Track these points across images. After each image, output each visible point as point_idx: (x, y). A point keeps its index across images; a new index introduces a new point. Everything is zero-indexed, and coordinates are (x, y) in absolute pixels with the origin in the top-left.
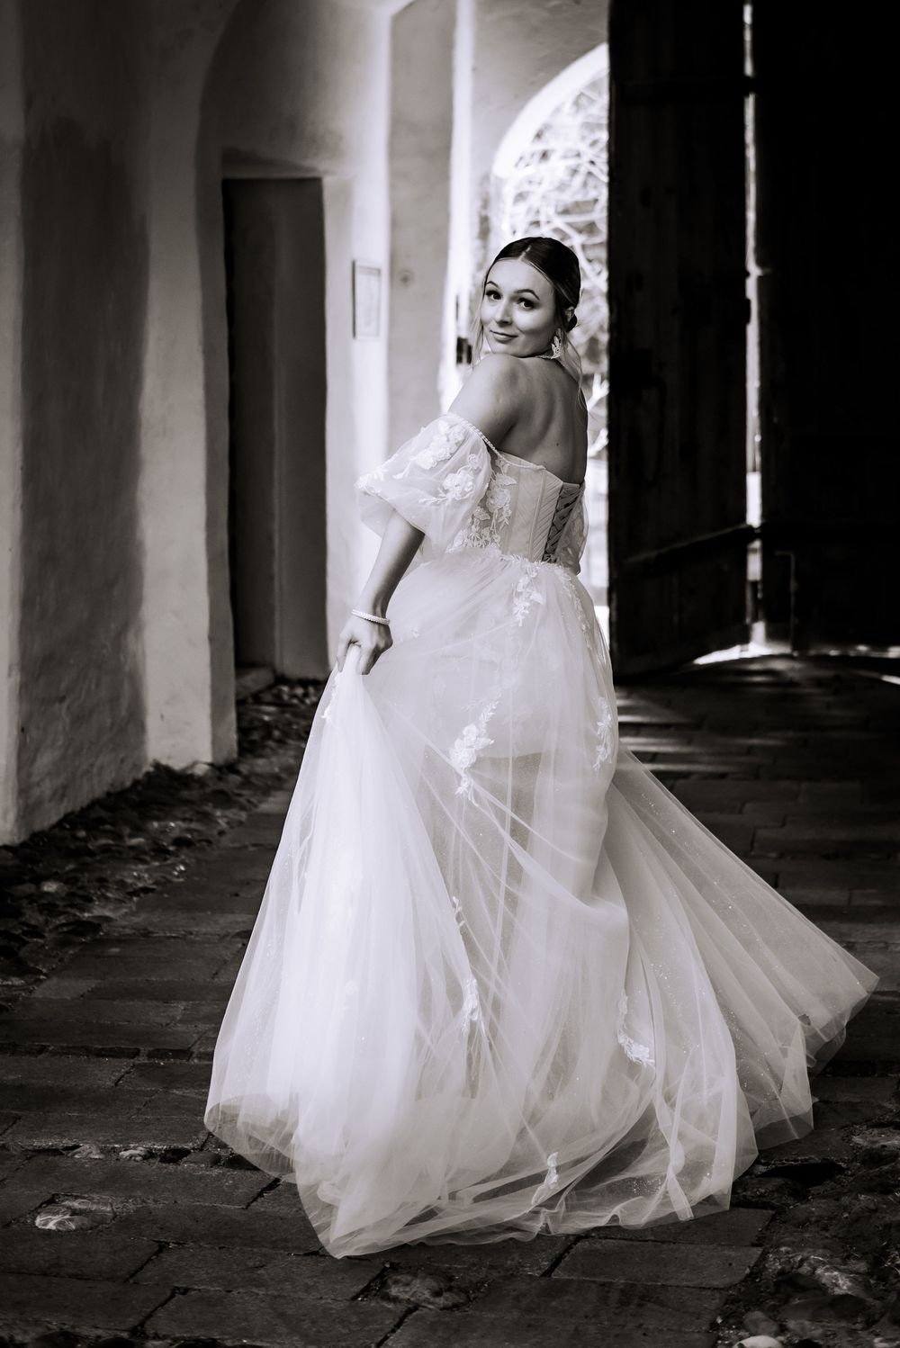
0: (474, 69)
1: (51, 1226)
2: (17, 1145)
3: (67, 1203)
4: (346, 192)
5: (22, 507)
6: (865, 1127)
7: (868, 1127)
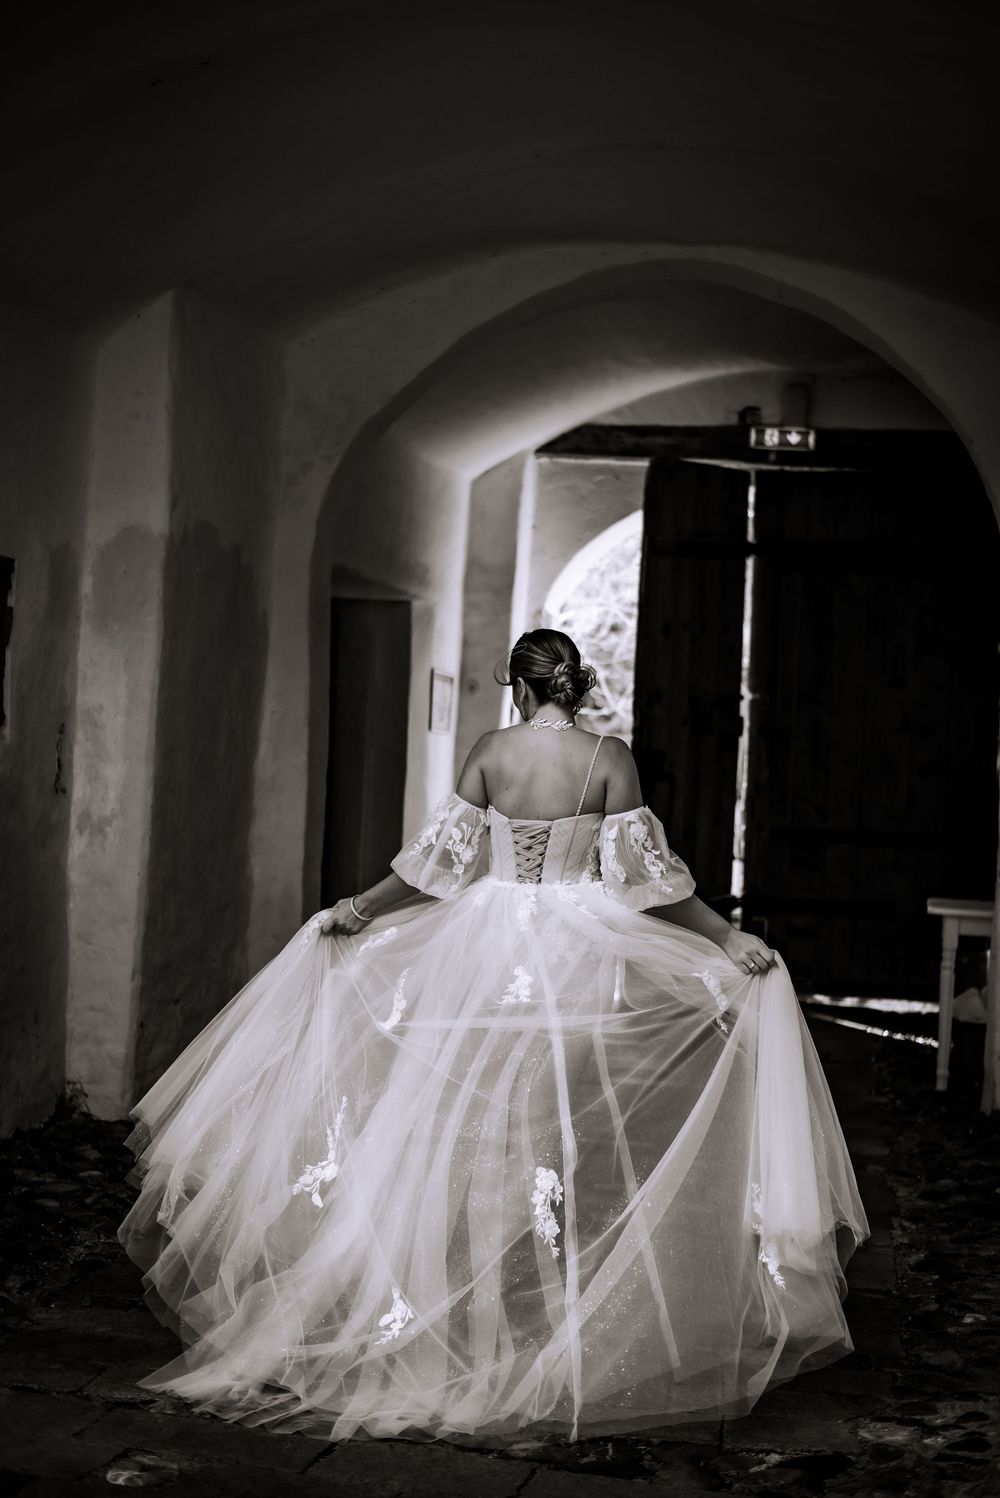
0: (534, 527)
1: (121, 1481)
2: (99, 1396)
3: (138, 1458)
4: (429, 615)
5: (150, 839)
6: (868, 1421)
7: (872, 1420)
